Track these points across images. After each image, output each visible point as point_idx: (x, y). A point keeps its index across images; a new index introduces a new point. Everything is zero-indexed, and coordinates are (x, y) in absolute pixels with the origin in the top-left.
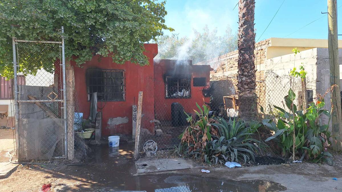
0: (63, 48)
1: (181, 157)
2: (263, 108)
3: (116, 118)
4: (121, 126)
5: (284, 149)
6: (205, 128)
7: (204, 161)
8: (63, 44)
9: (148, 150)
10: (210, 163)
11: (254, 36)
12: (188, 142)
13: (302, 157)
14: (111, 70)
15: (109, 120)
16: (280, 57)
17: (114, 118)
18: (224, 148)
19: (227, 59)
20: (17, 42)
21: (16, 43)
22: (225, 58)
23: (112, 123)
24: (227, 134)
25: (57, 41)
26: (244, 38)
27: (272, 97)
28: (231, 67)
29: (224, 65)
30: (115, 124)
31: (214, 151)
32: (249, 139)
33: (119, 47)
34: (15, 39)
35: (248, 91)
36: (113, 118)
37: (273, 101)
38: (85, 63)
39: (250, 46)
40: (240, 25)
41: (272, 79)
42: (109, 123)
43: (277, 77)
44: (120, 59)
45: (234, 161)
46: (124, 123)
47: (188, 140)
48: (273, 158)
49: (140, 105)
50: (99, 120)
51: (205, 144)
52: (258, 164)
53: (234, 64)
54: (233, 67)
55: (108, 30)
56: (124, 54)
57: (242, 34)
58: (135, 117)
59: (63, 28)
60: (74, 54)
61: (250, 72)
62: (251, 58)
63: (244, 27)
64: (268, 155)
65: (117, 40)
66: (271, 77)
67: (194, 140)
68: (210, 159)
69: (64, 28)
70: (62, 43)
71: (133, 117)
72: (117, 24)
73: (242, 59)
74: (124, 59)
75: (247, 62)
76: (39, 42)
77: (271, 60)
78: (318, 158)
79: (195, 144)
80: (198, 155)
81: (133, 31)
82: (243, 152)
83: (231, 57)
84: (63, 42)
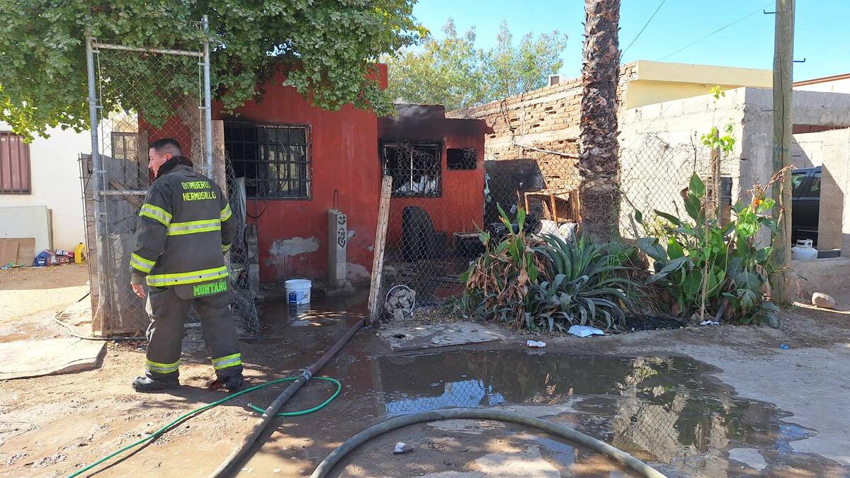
0: (207, 68)
1: (467, 320)
2: (640, 214)
3: (291, 239)
4: (302, 258)
5: (680, 299)
6: (521, 257)
7: (524, 326)
8: (207, 59)
9: (396, 307)
10: (538, 329)
11: (617, 56)
12: (484, 287)
13: (719, 315)
14: (278, 125)
15: (275, 243)
16: (659, 105)
17: (286, 239)
18: (566, 298)
19: (525, 107)
20: (99, 49)
21: (95, 51)
22: (519, 105)
23: (280, 251)
24: (569, 269)
25: (195, 50)
26: (597, 59)
27: (654, 192)
28: (535, 126)
29: (516, 120)
30: (289, 253)
31: (544, 304)
32: (609, 281)
33: (333, 71)
34: (94, 41)
35: (605, 177)
36: (283, 240)
37: (654, 199)
38: (243, 105)
39: (610, 77)
40: (589, 29)
41: (655, 153)
42: (274, 251)
43: (667, 147)
44: (335, 99)
45: (587, 324)
46: (309, 251)
47: (482, 285)
48: (658, 318)
49: (384, 207)
50: (251, 244)
51: (526, 290)
52: (633, 329)
53: (543, 120)
54: (538, 125)
55: (314, 28)
56: (344, 87)
57: (592, 51)
58: (342, 237)
59: (206, 20)
60: (222, 82)
61: (609, 135)
62: (610, 105)
63: (598, 34)
64: (646, 313)
65: (332, 53)
66: (652, 149)
67: (496, 283)
68: (536, 322)
69: (209, 19)
70: (205, 54)
71: (338, 236)
72: (335, 16)
73: (591, 107)
74: (343, 98)
75: (604, 114)
76: (152, 50)
77: (637, 111)
78: (749, 316)
79: (500, 293)
80: (508, 314)
81: (370, 33)
82: (602, 307)
83: (533, 102)
84: (207, 55)
